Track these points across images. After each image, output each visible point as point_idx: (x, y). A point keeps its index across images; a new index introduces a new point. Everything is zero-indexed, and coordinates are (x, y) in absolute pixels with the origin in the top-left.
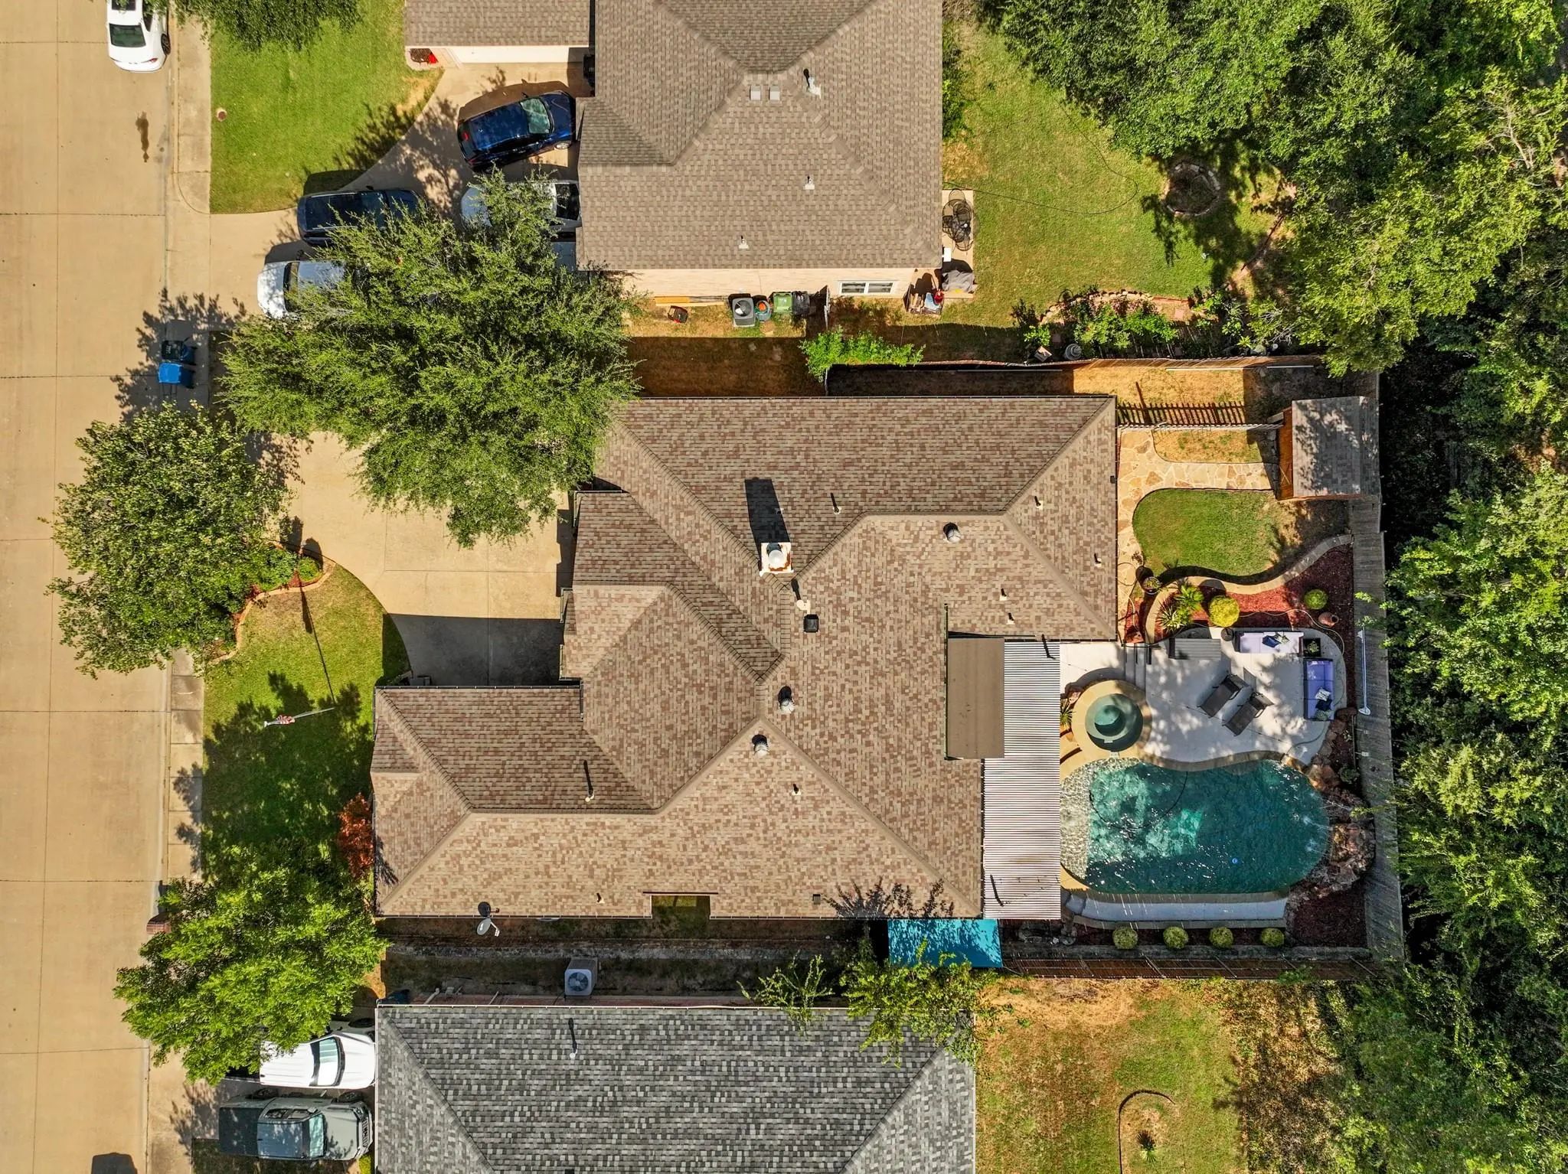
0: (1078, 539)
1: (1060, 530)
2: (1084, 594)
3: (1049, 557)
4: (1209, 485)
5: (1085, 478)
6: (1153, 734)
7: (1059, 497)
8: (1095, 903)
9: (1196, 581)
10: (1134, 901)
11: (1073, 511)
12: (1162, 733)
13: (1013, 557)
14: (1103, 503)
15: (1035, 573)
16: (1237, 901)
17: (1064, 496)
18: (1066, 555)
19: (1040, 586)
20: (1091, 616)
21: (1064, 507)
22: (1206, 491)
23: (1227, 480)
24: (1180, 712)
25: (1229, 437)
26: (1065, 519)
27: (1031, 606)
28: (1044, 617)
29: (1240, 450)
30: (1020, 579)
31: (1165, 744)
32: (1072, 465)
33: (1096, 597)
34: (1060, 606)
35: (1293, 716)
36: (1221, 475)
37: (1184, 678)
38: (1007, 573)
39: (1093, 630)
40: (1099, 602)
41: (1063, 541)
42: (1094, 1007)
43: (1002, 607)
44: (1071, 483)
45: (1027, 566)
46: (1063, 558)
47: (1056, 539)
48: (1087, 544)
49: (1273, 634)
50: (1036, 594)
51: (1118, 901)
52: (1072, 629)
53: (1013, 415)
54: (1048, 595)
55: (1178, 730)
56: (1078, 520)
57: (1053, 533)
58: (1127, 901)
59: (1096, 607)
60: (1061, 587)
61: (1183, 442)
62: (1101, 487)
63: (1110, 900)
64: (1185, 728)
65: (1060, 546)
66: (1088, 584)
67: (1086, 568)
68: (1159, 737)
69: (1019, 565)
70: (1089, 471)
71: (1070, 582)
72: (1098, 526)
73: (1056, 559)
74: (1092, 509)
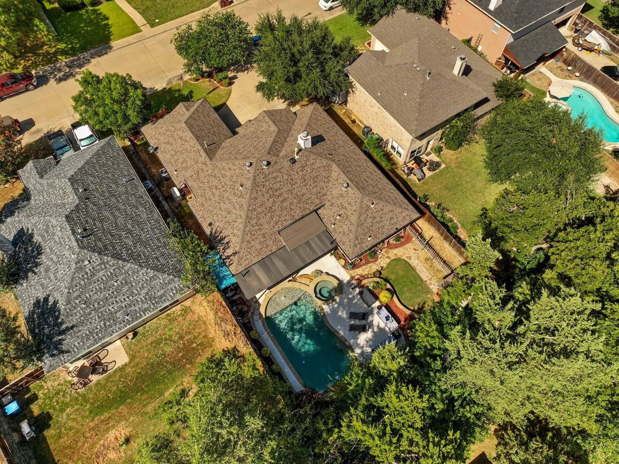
0: (371, 226)
1: (370, 217)
2: (357, 238)
3: (360, 218)
4: (421, 275)
5: (391, 218)
6: (331, 305)
7: (379, 211)
8: (261, 323)
9: (388, 286)
10: (269, 336)
11: (378, 219)
12: (333, 307)
13: (352, 208)
14: (388, 229)
15: (352, 218)
16: (292, 371)
17: (381, 213)
18: (364, 224)
19: (350, 223)
20: (352, 246)
21: (377, 215)
22: (419, 276)
23: (427, 279)
24: (344, 309)
25: (440, 271)
26: (374, 218)
27: (342, 227)
28: (341, 233)
29: (439, 277)
30: (347, 216)
31: (330, 311)
32: (391, 211)
33: (359, 244)
34: (348, 234)
35: (370, 346)
36: (427, 277)
37: (356, 303)
38: (346, 211)
39: (348, 251)
40: (358, 246)
41: (368, 221)
42: (224, 340)
43: (336, 220)
44: (386, 214)
45: (353, 214)
47: (367, 218)
48: (372, 231)
49: (390, 316)
50: (346, 225)
51: (266, 330)
52: (344, 245)
53: (392, 191)
54: (349, 228)
55: (338, 312)
56: (377, 223)
57: (368, 215)
58: (268, 333)
59: (356, 246)
60: (353, 229)
61: (427, 259)
62: (392, 226)
63: (265, 328)
64: (340, 313)
65: (365, 220)
66: (361, 238)
67: (365, 234)
68: (331, 307)
69: (351, 212)
70: (394, 219)
71: (357, 231)
72: (380, 232)
73: (361, 221)
74: (384, 226)
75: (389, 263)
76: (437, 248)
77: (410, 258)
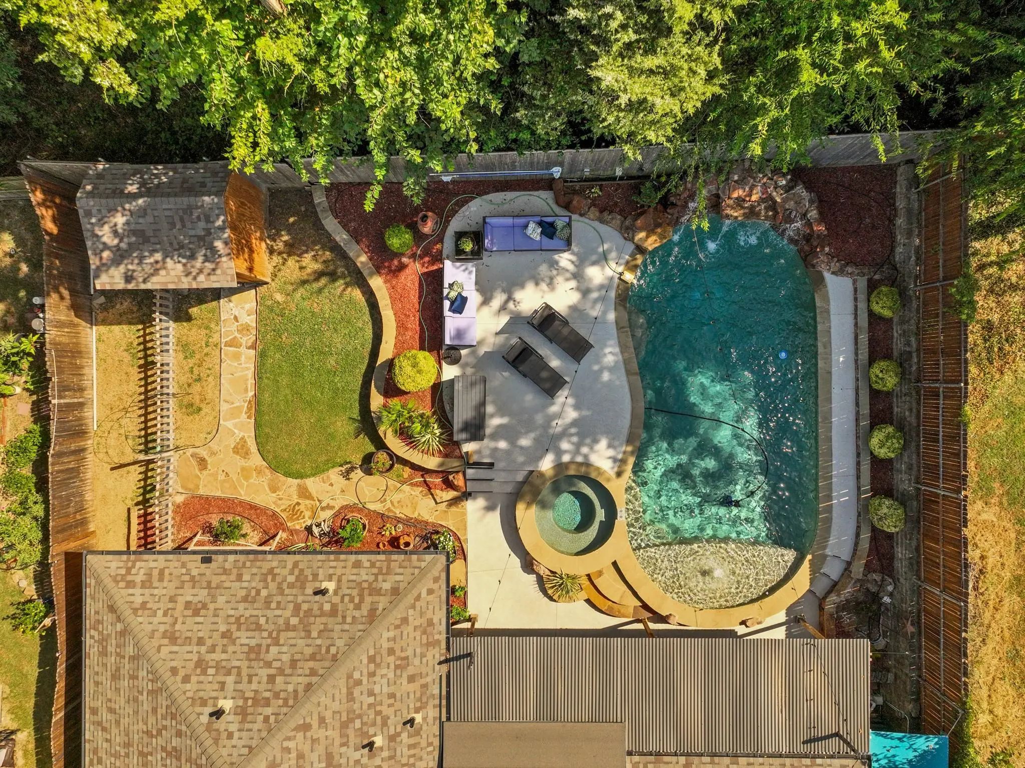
0: (288, 627)
1: (268, 665)
2: (372, 617)
3: (309, 687)
4: (250, 373)
5: (196, 613)
7: (218, 667)
8: (832, 541)
9: (377, 401)
10: (829, 488)
11: (244, 638)
13: (306, 748)
14: (239, 578)
15: (336, 706)
17: (217, 656)
18: (308, 651)
19: (356, 692)
20: (410, 599)
21: (236, 658)
22: (259, 376)
23: (243, 349)
25: (185, 347)
26: (254, 652)
27: (392, 696)
28: (411, 670)
29: (203, 332)
30: (344, 725)
32: (173, 638)
33: (378, 592)
34: (391, 652)
36: (237, 356)
38: (336, 749)
39: (430, 592)
40: (387, 586)
41: (286, 658)
42: (991, 561)
43: (392, 738)
44: (201, 642)
45: (322, 721)
46: (313, 657)
47: (281, 672)
48: (297, 607)
49: (447, 304)
50: (371, 693)
51: (829, 509)
52: (430, 623)
54: (372, 675)
56: (259, 628)
57: (271, 679)
58: (829, 498)
59: (395, 591)
60: (359, 661)
61: (191, 409)
62: (215, 580)
63: (829, 520)
65: (293, 663)
66: (358, 607)
67: (334, 612)
69: (321, 734)
70: (188, 604)
71: (353, 643)
72: (273, 586)
73: (313, 672)
74: (245, 599)
75: (317, 471)
76: (132, 424)
77: (240, 449)
